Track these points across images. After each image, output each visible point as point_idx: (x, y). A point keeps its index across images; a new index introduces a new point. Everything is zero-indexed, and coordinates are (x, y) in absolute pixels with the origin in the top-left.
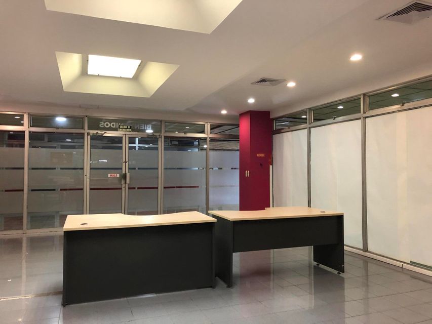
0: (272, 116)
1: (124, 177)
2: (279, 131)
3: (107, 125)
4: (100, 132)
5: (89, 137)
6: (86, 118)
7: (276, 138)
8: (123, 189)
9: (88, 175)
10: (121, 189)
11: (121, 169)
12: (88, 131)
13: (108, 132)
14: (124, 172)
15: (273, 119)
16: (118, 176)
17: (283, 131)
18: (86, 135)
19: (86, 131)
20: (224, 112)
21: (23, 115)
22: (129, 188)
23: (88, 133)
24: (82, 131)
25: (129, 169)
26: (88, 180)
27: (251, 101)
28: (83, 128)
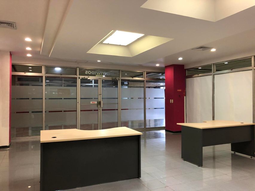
0: (185, 68)
1: (99, 103)
2: (191, 76)
3: (90, 73)
4: (86, 77)
5: (80, 79)
6: (78, 69)
7: (188, 80)
8: (99, 110)
9: (79, 102)
10: (98, 110)
11: (98, 99)
12: (79, 76)
13: (90, 77)
14: (99, 101)
15: (186, 70)
16: (96, 103)
17: (194, 76)
18: (78, 78)
19: (78, 76)
20: (158, 65)
21: (42, 67)
22: (102, 110)
23: (79, 77)
24: (75, 76)
25: (102, 98)
26: (80, 105)
27: (180, 59)
28: (76, 74)
